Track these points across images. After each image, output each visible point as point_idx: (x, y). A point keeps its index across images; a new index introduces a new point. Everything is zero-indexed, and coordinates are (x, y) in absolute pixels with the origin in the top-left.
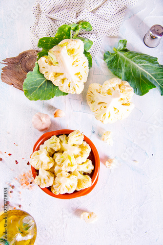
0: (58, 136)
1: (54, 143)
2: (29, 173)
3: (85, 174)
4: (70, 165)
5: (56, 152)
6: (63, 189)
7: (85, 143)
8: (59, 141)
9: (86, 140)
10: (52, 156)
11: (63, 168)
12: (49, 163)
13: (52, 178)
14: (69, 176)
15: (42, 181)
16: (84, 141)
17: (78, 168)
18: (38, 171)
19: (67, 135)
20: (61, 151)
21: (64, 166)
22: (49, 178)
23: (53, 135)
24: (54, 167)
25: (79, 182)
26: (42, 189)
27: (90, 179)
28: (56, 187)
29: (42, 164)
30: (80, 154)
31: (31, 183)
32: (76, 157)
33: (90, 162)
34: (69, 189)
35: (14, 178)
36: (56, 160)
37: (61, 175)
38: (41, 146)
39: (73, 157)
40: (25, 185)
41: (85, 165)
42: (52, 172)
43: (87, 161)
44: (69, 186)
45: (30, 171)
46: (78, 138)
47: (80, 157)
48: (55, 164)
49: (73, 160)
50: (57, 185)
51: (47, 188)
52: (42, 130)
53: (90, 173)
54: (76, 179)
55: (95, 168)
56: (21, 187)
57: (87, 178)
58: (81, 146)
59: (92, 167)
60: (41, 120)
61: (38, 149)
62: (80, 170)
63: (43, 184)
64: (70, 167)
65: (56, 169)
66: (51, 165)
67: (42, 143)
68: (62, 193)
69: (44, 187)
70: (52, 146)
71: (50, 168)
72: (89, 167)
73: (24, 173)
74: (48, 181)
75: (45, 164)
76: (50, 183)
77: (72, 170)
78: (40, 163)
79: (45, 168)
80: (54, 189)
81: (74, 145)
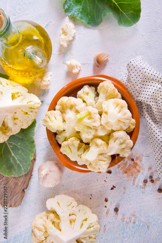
0: (60, 146)
1: (69, 148)
2: (122, 166)
3: (98, 95)
4: (90, 116)
5: (81, 141)
6: (125, 114)
7: (57, 107)
8: (65, 143)
9: (53, 107)
10: (88, 144)
11: (97, 124)
12: (97, 145)
13: (116, 134)
14: (106, 113)
15: (123, 146)
16: (55, 110)
17: (91, 105)
18: (113, 157)
19: (55, 134)
20: (78, 135)
21: (94, 124)
22: (117, 139)
23: (61, 153)
24: (101, 138)
25: (110, 97)
26: (134, 144)
27: (101, 84)
29: (101, 154)
30: (73, 109)
31: (133, 160)
32: (77, 112)
33: (80, 93)
34: (122, 107)
35: (134, 184)
36: (90, 137)
37: (107, 123)
38: (79, 163)
39: (79, 116)
40: (137, 167)
41: (86, 97)
42: (108, 137)
43: (80, 97)
44: (118, 109)
45: (119, 166)
46: (53, 118)
47: (77, 108)
48: (96, 137)
49: (83, 114)
50: (122, 125)
51: (131, 137)
52: (61, 169)
53: (94, 88)
54: (106, 102)
55: (85, 85)
56: (141, 171)
57: (101, 88)
58: (63, 111)
59: (86, 88)
60: (47, 175)
61: (85, 166)
62: (94, 102)
63: (127, 144)
64: (93, 116)
65: (102, 133)
66: (99, 141)
67: (76, 163)
68: (130, 114)
69: (131, 142)
70: (74, 150)
71: (103, 142)
72: (86, 92)
73: (123, 174)
74: (121, 138)
75: (100, 150)
76: (122, 134)
77: (96, 111)
78: (101, 157)
79: (105, 148)
80: (129, 127)
81: (64, 121)
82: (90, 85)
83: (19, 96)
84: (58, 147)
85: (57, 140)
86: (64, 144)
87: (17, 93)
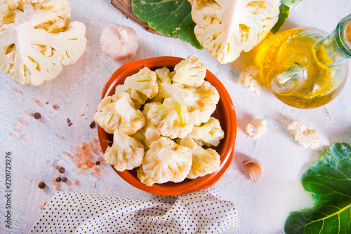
0: (153, 69)
1: (146, 80)
2: (95, 145)
3: (205, 147)
4: (179, 124)
5: (149, 101)
6: (163, 174)
7: (208, 84)
9: (210, 78)
10: (142, 108)
11: (164, 131)
12: (135, 120)
13: (140, 151)
14: (175, 149)
15: (120, 157)
16: (205, 79)
17: (193, 132)
18: (110, 137)
19: (171, 69)
20: (159, 99)
21: (165, 127)
22: (134, 151)
23: (143, 67)
24: (143, 129)
25: (196, 162)
26: (118, 172)
27: (218, 156)
28: (148, 169)
29: (120, 121)
30: (197, 106)
31: (98, 163)
32: (191, 110)
33: (217, 123)
34: (175, 174)
35: (64, 152)
36: (149, 114)
37: (160, 145)
38: (119, 87)
40: (86, 166)
41: (207, 129)
42: (140, 140)
43: (210, 121)
44: (175, 167)
45: (95, 140)
46: (194, 72)
47: (197, 112)
48: (147, 123)
49: (186, 116)
50: (150, 165)
51: (129, 171)
52: (121, 59)
53: (216, 145)
54: (190, 154)
55: (225, 135)
56: (79, 170)
57: (212, 154)
58: (200, 90)
59: (220, 134)
60: (120, 37)
61: (112, 93)
62: (197, 138)
63: (121, 163)
64: (177, 129)
65: (149, 132)
66: (139, 125)
67: (121, 82)
68: (161, 182)
69: (122, 168)
70: (140, 87)
71: (136, 130)
72: (214, 133)
73: (84, 143)
74: (132, 157)
75: (126, 122)
76: (137, 161)
77: (183, 136)
78: (116, 120)
79: (126, 130)
80: (144, 174)
81: (185, 87)
82: (222, 141)
83: (242, 36)
84: (152, 66)
85: (162, 67)
86: (153, 75)
87: (247, 36)
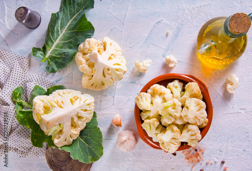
1: (149, 126)
2: (186, 153)
3: (184, 90)
4: (174, 107)
5: (161, 123)
6: (202, 114)
7: (149, 91)
8: (148, 121)
9: (145, 90)
10: (165, 127)
11: (178, 115)
12: (172, 130)
13: (190, 127)
14: (187, 107)
15: (193, 137)
16: (146, 92)
17: (177, 98)
18: (182, 143)
19: (141, 111)
20: (159, 117)
21: (176, 114)
22: (190, 130)
23: (142, 127)
24: (177, 125)
25: (194, 96)
26: (202, 138)
28: (200, 122)
29: (174, 139)
30: (162, 96)
31: (196, 150)
32: (165, 100)
33: (170, 84)
34: (201, 107)
35: (191, 170)
36: (170, 123)
37: (185, 116)
38: (154, 140)
39: (165, 104)
40: (199, 158)
41: (174, 90)
42: (183, 127)
43: (169, 88)
44: (198, 108)
45: (183, 152)
46: (144, 99)
47: (165, 96)
48: (174, 124)
49: (169, 103)
50: (197, 121)
52: (136, 140)
53: (182, 84)
54: (190, 99)
55: (176, 79)
56: (201, 162)
57: (188, 86)
58: (153, 95)
59: (176, 83)
60: (125, 141)
61: (158, 143)
62: (180, 97)
63: (197, 137)
64: (177, 107)
65: (179, 122)
66: (175, 128)
67: (151, 139)
68: (206, 115)
69: (200, 136)
70: (153, 128)
71: (178, 130)
72: (176, 85)
73: (185, 159)
74: (194, 131)
75: (174, 135)
76: (195, 129)
77: (180, 104)
78: (173, 141)
79: (179, 135)
80: (203, 124)
81: (152, 103)
82: (180, 81)
84: (140, 122)
85: (140, 116)
86: (146, 121)
